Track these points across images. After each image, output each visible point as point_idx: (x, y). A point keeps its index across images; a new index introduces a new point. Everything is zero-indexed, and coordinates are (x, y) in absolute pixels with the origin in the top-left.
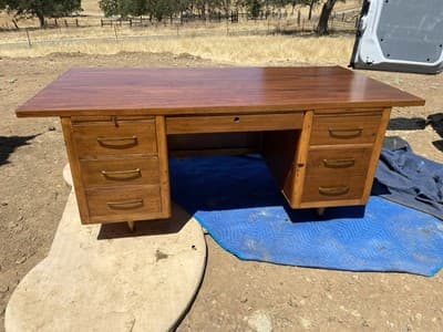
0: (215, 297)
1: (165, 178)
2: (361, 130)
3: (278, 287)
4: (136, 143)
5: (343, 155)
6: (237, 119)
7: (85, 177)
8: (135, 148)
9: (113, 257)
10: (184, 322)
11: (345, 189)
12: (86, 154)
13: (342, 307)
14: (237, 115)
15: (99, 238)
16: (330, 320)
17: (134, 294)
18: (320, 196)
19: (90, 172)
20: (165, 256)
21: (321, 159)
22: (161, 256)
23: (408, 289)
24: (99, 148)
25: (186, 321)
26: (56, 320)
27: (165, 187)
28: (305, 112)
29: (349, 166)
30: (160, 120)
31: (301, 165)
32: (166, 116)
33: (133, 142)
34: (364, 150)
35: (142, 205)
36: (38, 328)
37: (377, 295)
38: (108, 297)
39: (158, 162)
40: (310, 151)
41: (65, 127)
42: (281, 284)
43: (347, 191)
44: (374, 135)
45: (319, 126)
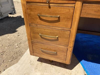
8: (57, 24)
19: (34, 33)
24: (39, 20)
33: (57, 19)
35: (57, 55)
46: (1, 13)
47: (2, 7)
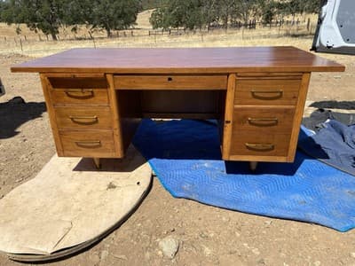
0: (141, 222)
1: (116, 125)
2: (281, 92)
3: (196, 221)
4: (93, 95)
5: (267, 115)
6: (170, 79)
7: (58, 119)
8: (92, 99)
9: (77, 184)
10: (110, 235)
11: (270, 146)
12: (57, 102)
13: (245, 244)
14: (170, 75)
15: (74, 170)
16: (231, 253)
17: (80, 210)
18: (248, 151)
19: (61, 116)
20: (114, 187)
21: (245, 117)
22: (111, 186)
23: (316, 239)
24: (67, 98)
25: (113, 235)
26: (20, 219)
27: (117, 132)
28: (228, 75)
29: (273, 125)
30: (110, 77)
31: (228, 122)
33: (90, 94)
34: (286, 111)
35: (100, 146)
36: (6, 222)
37: (282, 239)
38: (61, 210)
39: (111, 112)
40: (235, 110)
41: (43, 80)
42: (200, 219)
43: (273, 148)
44: (294, 97)
45: (242, 87)
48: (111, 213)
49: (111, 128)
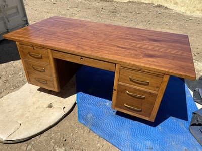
0: (55, 133)
2: (148, 82)
4: (41, 58)
6: (82, 59)
7: (26, 66)
8: (40, 60)
9: (35, 99)
11: (139, 110)
12: (25, 57)
14: (82, 57)
15: (38, 90)
17: (28, 118)
18: (125, 108)
19: (28, 64)
20: (51, 107)
25: (38, 137)
27: (55, 79)
28: (115, 64)
29: (142, 99)
30: (49, 51)
31: (115, 90)
32: (52, 50)
34: (151, 93)
35: (47, 83)
39: (51, 68)
40: (119, 85)
42: (86, 141)
43: (141, 111)
44: (157, 87)
45: (124, 73)
46: (7, 29)
47: (8, 21)
48: (40, 125)
49: (51, 76)
